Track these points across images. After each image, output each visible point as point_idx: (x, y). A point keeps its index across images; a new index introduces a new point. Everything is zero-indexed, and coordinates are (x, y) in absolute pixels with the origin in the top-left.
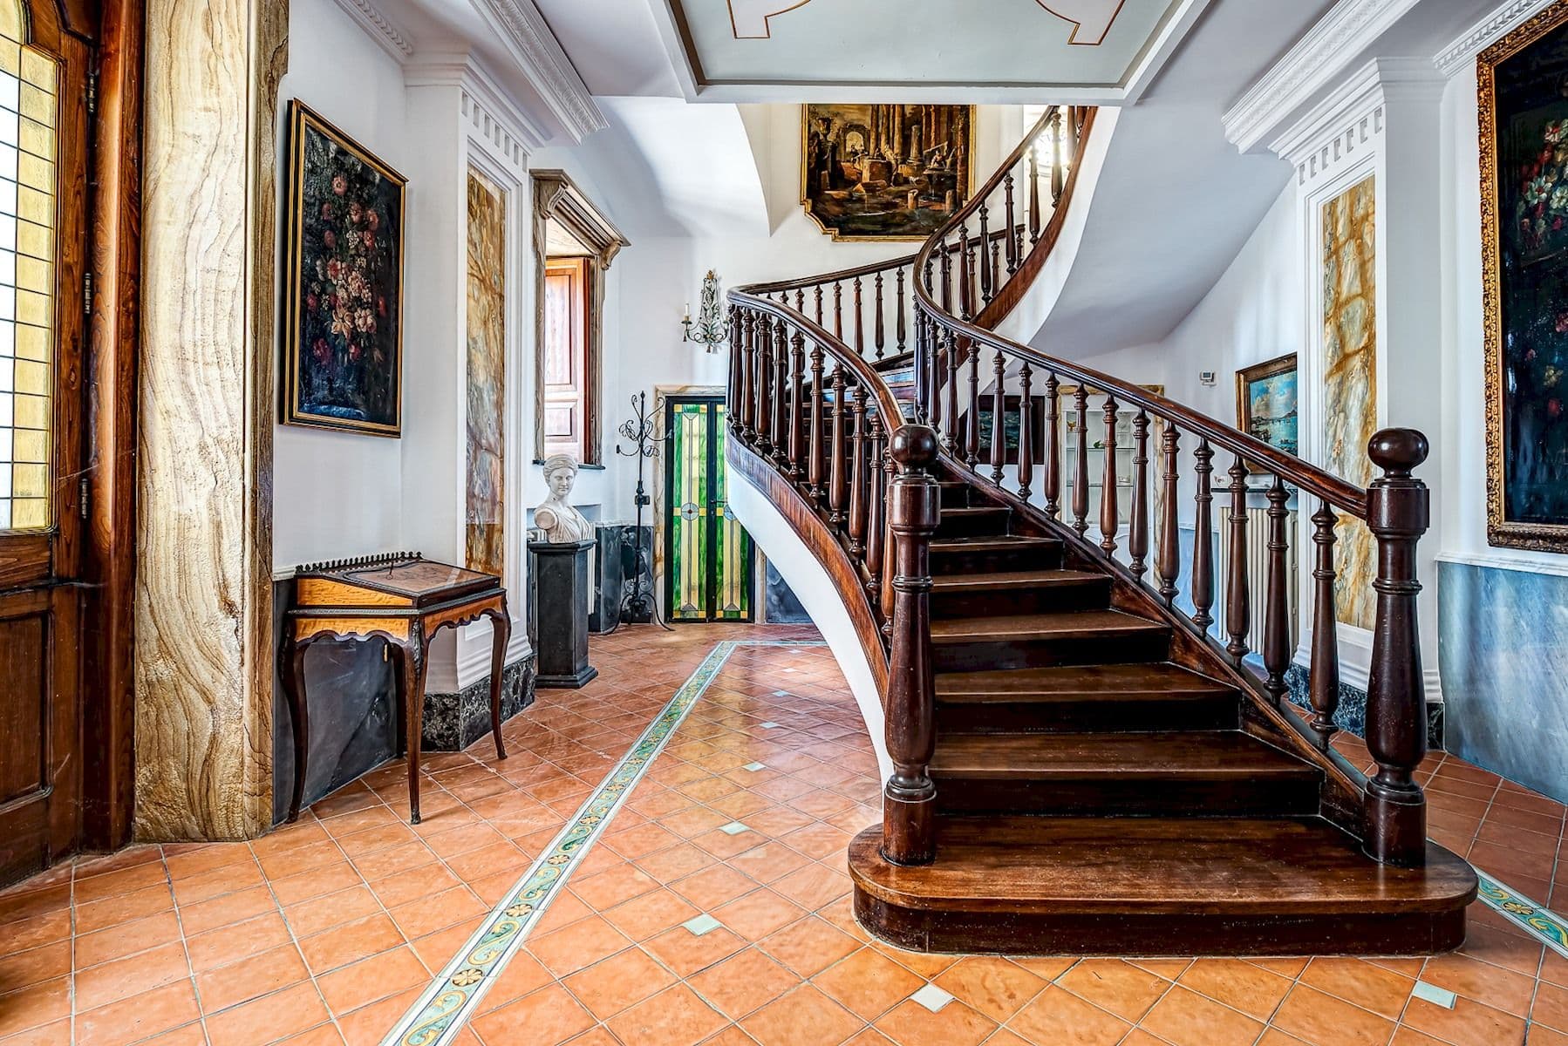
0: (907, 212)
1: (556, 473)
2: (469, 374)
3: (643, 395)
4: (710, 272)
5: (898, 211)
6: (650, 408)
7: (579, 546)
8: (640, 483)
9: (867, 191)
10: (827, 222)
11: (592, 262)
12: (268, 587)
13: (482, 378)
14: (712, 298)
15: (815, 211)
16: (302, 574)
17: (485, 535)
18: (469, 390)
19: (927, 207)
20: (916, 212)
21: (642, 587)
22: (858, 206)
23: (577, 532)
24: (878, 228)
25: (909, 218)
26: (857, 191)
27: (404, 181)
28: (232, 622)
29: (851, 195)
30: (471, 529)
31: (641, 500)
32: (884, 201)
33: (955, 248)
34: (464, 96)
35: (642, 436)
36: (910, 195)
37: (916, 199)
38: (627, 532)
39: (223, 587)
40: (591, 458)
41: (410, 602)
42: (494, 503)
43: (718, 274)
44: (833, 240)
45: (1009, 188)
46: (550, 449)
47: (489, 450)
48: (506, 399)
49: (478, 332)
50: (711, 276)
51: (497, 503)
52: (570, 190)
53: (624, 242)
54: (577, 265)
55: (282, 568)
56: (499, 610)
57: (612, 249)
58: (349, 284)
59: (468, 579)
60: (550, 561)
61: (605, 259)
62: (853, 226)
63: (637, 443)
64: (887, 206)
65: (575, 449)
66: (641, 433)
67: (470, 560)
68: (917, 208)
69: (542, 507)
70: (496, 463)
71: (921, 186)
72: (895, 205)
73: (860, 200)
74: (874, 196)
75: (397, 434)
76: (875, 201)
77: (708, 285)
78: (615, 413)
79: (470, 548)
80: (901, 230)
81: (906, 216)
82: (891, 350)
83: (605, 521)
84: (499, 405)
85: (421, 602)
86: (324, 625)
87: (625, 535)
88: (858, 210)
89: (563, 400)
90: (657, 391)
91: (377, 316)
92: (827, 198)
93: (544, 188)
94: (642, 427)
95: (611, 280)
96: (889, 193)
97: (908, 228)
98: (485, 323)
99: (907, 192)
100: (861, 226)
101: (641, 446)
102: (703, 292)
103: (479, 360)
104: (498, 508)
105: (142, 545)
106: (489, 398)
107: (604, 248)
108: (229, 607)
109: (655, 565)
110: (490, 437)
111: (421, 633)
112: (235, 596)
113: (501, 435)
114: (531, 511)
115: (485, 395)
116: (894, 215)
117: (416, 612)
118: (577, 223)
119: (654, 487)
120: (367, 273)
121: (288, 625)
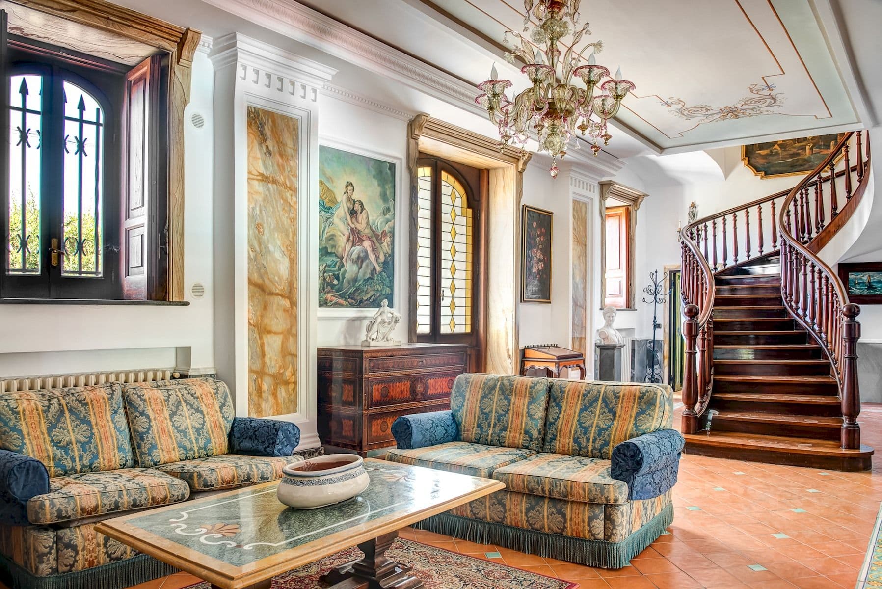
0: (806, 157)
1: (608, 314)
2: (573, 278)
3: (656, 272)
4: (693, 203)
5: (800, 157)
6: (660, 277)
7: (616, 346)
8: (655, 317)
9: (781, 148)
10: (757, 170)
11: (630, 207)
12: (518, 351)
13: (578, 279)
14: (694, 217)
15: (750, 164)
16: (526, 348)
17: (580, 340)
18: (573, 284)
19: (819, 153)
20: (812, 157)
21: (656, 372)
22: (776, 157)
23: (616, 340)
24: (788, 169)
25: (807, 161)
26: (775, 149)
27: (552, 213)
28: (510, 360)
29: (771, 152)
30: (573, 338)
31: (656, 326)
32: (791, 152)
33: (826, 180)
34: (571, 178)
35: (656, 293)
36: (808, 147)
37: (811, 149)
38: (650, 343)
39: (508, 350)
40: (630, 305)
41: (555, 358)
42: (582, 327)
43: (697, 203)
44: (761, 179)
45: (847, 152)
46: (608, 301)
47: (580, 307)
48: (587, 287)
49: (577, 262)
50: (693, 206)
51: (583, 327)
52: (615, 185)
53: (645, 195)
54: (622, 211)
55: (522, 347)
56: (582, 366)
57: (640, 200)
58: (537, 254)
59: (573, 353)
60: (605, 352)
61: (636, 205)
62: (772, 169)
63: (653, 297)
64: (792, 155)
65: (622, 301)
66: (655, 292)
67: (573, 348)
68: (812, 154)
69: (602, 329)
70: (583, 311)
71: (814, 141)
72: (798, 154)
73: (777, 154)
74: (785, 151)
75: (550, 303)
76: (786, 153)
77: (691, 210)
78: (642, 281)
79: (573, 344)
80: (802, 168)
81: (805, 160)
82: (768, 249)
83: (637, 337)
84: (585, 288)
85: (559, 358)
86: (532, 364)
87: (649, 345)
88: (776, 160)
89: (616, 277)
90: (665, 268)
91: (545, 264)
92: (757, 155)
93: (604, 188)
94: (656, 289)
95: (640, 215)
96: (794, 148)
97: (806, 166)
98: (579, 257)
99: (806, 145)
100: (778, 169)
101: (655, 298)
102: (689, 214)
103: (577, 272)
104: (584, 329)
105: (488, 338)
106: (580, 286)
107: (635, 200)
108: (509, 356)
109: (664, 360)
110: (580, 301)
111: (558, 367)
112: (511, 353)
113: (585, 300)
114: (598, 331)
115: (579, 286)
116: (798, 161)
117: (557, 361)
118: (620, 195)
119: (663, 318)
120: (541, 250)
121: (523, 363)
